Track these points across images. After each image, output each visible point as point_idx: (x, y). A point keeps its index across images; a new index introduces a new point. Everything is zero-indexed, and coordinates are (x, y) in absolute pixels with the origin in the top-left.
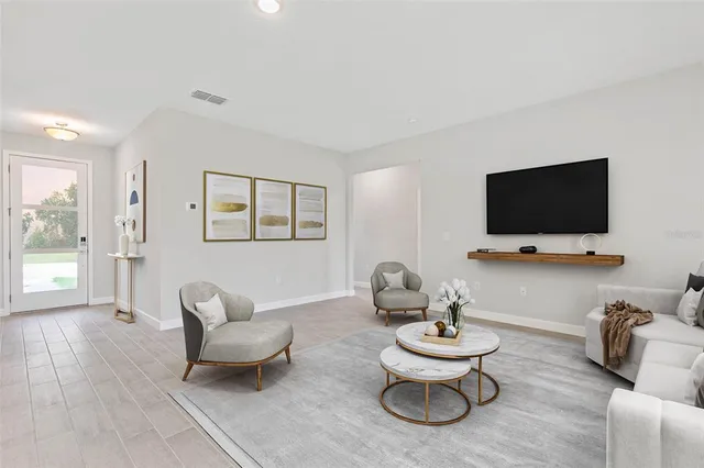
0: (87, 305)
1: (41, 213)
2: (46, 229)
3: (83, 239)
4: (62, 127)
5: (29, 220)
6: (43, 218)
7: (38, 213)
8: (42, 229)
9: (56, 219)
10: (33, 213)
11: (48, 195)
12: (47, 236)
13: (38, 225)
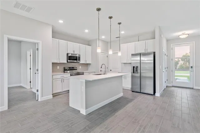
0: (193, 88)
1: (182, 60)
2: (184, 64)
3: (192, 67)
4: (183, 34)
5: (179, 61)
6: (183, 61)
7: (182, 59)
8: (183, 64)
9: (187, 61)
10: (180, 59)
11: (185, 54)
12: (183, 66)
13: (181, 63)
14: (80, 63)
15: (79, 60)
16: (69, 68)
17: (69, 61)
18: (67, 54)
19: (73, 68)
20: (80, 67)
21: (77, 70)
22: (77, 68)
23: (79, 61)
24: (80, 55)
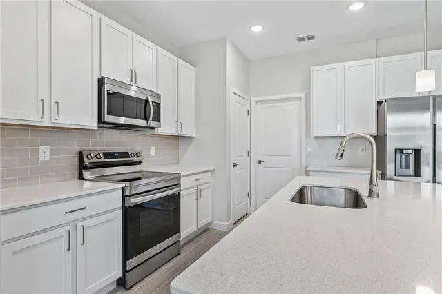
14: (157, 132)
15: (157, 118)
16: (107, 155)
17: (109, 118)
18: (101, 82)
19: (126, 154)
20: (153, 149)
21: (139, 163)
22: (143, 153)
23: (153, 124)
24: (159, 96)
